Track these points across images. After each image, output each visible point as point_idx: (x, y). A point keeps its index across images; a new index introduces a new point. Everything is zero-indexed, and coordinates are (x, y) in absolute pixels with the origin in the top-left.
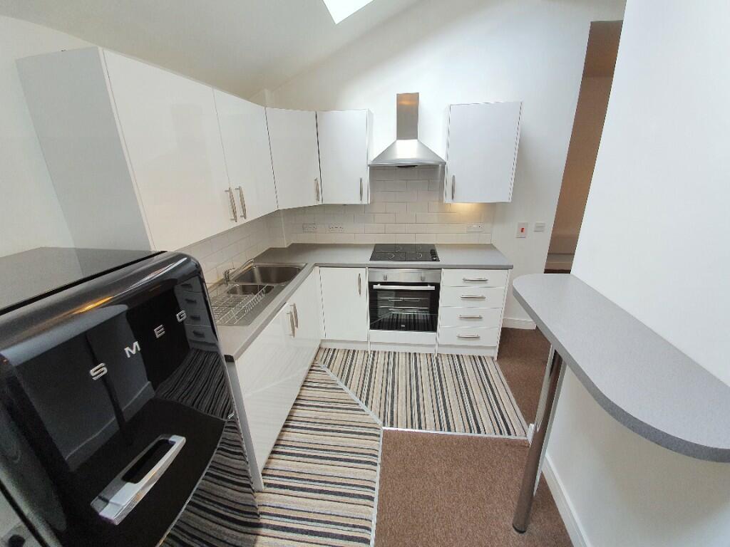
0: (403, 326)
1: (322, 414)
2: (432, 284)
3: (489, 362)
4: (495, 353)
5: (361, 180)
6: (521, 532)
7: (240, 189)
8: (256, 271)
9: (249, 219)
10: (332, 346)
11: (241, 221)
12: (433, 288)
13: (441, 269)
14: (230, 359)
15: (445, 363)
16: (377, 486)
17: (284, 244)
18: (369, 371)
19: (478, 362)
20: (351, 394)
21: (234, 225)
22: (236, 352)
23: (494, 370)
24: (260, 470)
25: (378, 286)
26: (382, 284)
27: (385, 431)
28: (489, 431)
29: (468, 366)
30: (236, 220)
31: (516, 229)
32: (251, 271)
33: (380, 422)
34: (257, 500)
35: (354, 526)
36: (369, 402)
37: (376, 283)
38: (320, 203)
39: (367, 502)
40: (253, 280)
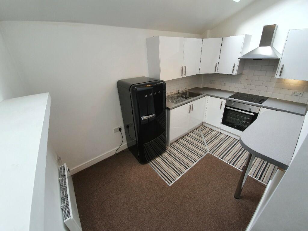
1: (192, 140)
2: (254, 113)
5: (235, 64)
7: (186, 67)
8: (188, 93)
9: (186, 76)
10: (207, 125)
11: (184, 76)
12: (253, 114)
13: (260, 107)
14: (168, 109)
16: (197, 161)
17: (201, 86)
18: (215, 137)
20: (204, 140)
21: (182, 77)
22: (171, 107)
24: (170, 143)
25: (229, 108)
26: (231, 107)
27: (209, 153)
30: (182, 75)
32: (186, 92)
33: (209, 150)
34: (166, 147)
35: (186, 164)
36: (209, 145)
37: (228, 107)
38: (216, 73)
40: (186, 95)
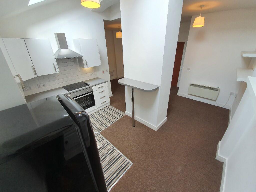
0: (86, 108)
3: (109, 106)
4: (110, 104)
6: (135, 127)
12: (91, 93)
13: (92, 87)
15: (100, 112)
16: (108, 142)
19: (107, 108)
23: (111, 107)
26: (76, 97)
27: (100, 133)
28: (119, 118)
29: (106, 110)
31: (102, 72)
33: (97, 132)
39: (109, 145)
